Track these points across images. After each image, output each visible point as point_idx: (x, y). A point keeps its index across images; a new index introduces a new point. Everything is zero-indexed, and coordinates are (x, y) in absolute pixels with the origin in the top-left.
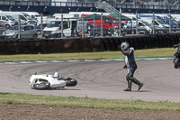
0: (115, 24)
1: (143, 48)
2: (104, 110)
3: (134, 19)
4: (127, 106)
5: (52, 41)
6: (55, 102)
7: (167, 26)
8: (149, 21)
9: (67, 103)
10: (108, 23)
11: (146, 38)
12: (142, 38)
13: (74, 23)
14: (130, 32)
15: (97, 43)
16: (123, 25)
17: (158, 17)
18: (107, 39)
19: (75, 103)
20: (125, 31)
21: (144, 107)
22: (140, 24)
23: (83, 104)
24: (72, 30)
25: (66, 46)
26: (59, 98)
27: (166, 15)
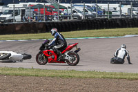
0: (55, 12)
1: (76, 30)
2: (46, 78)
3: (69, 8)
4: (63, 74)
5: (7, 25)
6: (8, 72)
7: (94, 12)
8: (81, 9)
9: (17, 72)
10: (49, 11)
11: (78, 22)
12: (75, 22)
13: (23, 11)
14: (66, 18)
15: (41, 26)
16: (61, 12)
17: (88, 6)
18: (49, 23)
19: (24, 72)
20: (62, 17)
21: (76, 75)
22: (74, 12)
23: (30, 73)
24: (22, 16)
25: (17, 29)
26: (12, 69)
27: (94, 4)
